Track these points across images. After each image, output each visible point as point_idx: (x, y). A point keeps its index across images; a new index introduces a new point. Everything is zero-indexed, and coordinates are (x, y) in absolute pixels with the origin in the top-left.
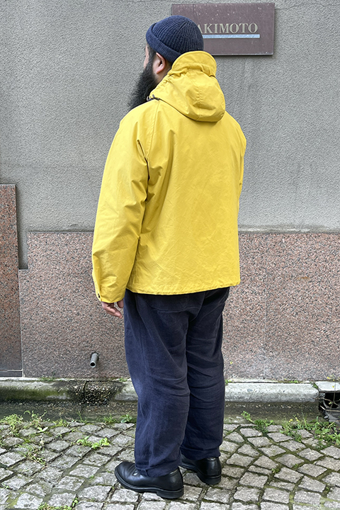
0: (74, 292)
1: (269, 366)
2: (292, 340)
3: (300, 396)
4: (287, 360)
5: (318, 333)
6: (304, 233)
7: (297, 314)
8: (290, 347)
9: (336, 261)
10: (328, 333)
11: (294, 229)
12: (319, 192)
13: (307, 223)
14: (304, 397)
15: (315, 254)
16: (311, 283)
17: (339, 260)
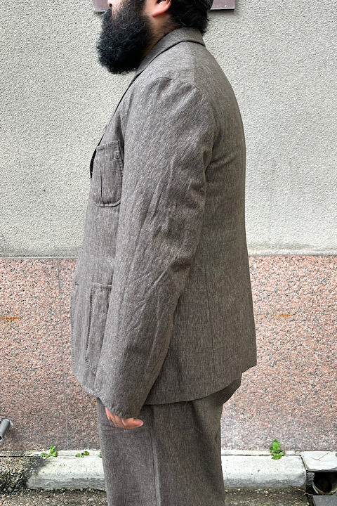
1: (239, 432)
2: (269, 398)
3: (280, 476)
4: (263, 425)
5: (304, 389)
6: (283, 256)
7: (275, 363)
8: (267, 407)
9: (327, 292)
10: (317, 388)
11: (268, 250)
12: (302, 199)
13: (286, 241)
14: (286, 478)
15: (298, 283)
16: (293, 322)
17: (330, 291)
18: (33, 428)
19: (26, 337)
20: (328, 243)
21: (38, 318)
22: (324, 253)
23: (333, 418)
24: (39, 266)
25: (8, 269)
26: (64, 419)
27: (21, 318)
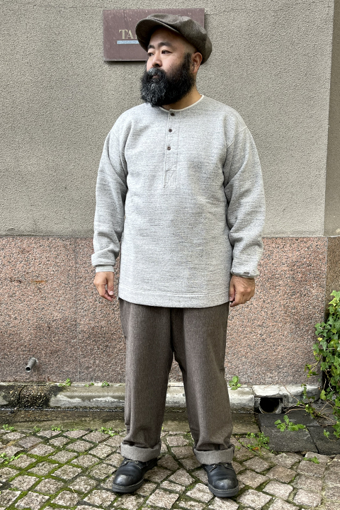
0: (12, 296)
3: (235, 400)
5: (255, 337)
7: (233, 318)
9: (270, 265)
10: (264, 337)
17: (273, 264)
18: (53, 364)
19: (50, 296)
20: (272, 229)
21: (59, 282)
22: (269, 236)
23: (276, 360)
24: (60, 243)
25: (38, 245)
26: (77, 358)
27: (46, 281)
